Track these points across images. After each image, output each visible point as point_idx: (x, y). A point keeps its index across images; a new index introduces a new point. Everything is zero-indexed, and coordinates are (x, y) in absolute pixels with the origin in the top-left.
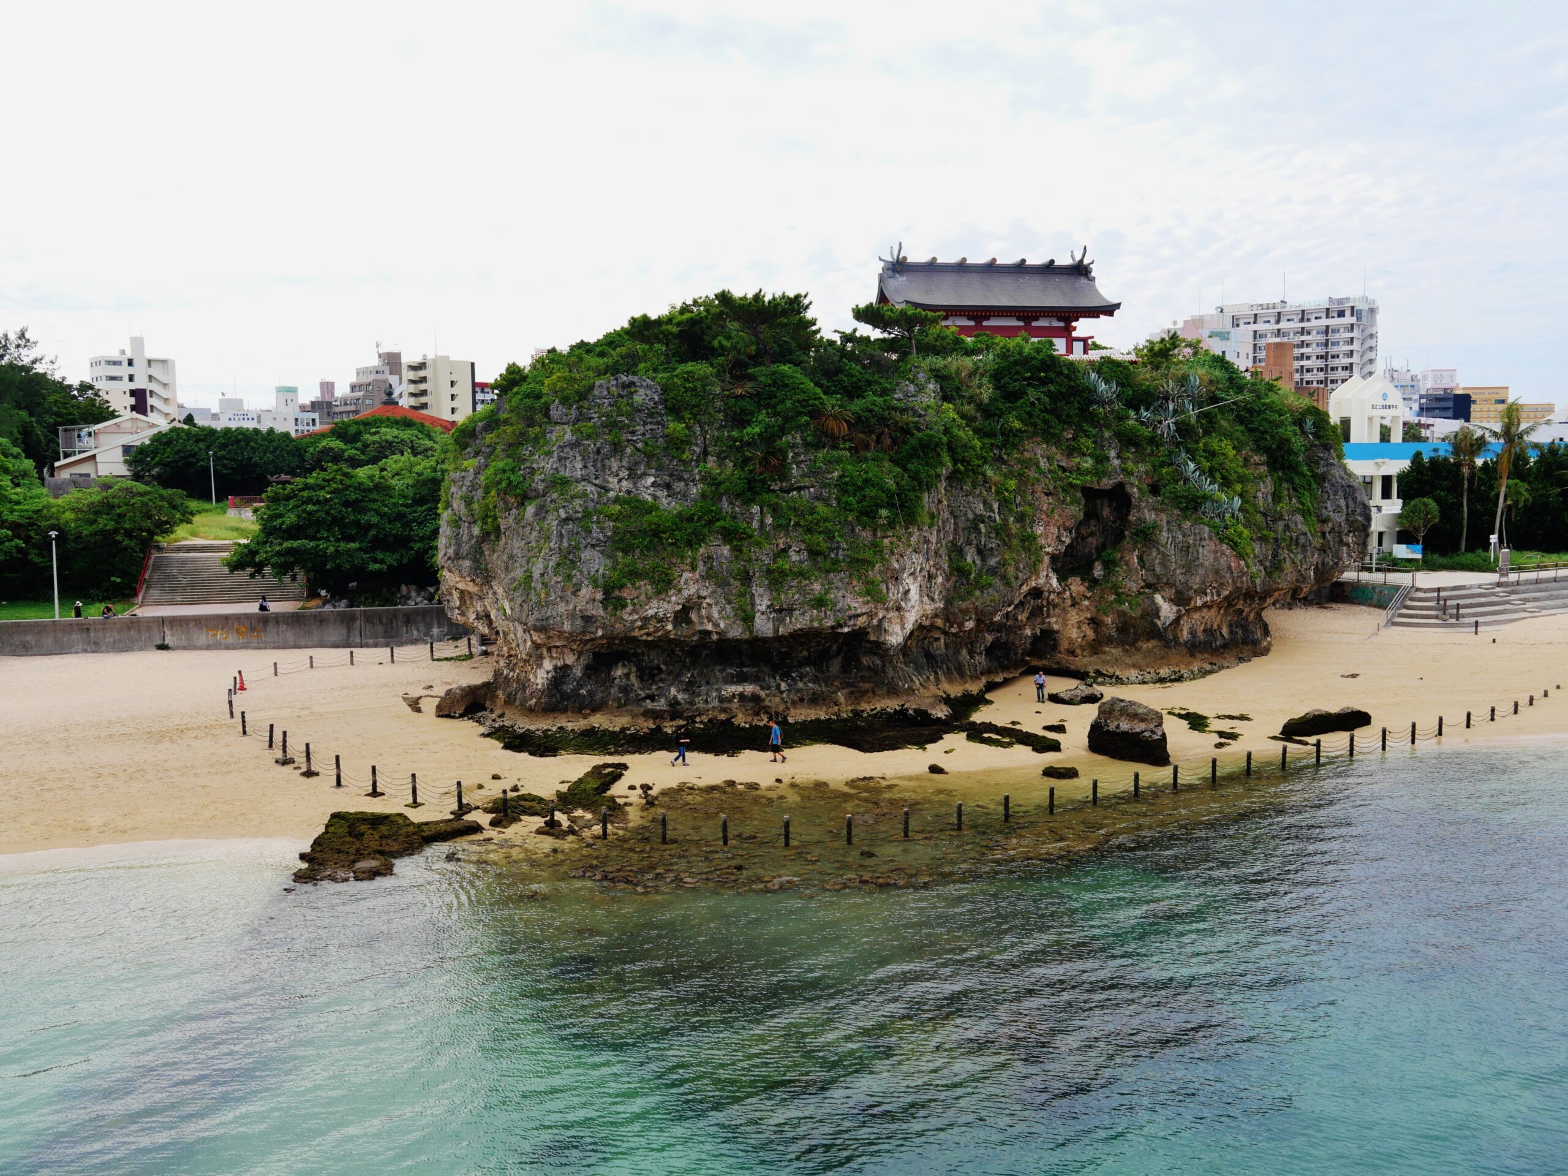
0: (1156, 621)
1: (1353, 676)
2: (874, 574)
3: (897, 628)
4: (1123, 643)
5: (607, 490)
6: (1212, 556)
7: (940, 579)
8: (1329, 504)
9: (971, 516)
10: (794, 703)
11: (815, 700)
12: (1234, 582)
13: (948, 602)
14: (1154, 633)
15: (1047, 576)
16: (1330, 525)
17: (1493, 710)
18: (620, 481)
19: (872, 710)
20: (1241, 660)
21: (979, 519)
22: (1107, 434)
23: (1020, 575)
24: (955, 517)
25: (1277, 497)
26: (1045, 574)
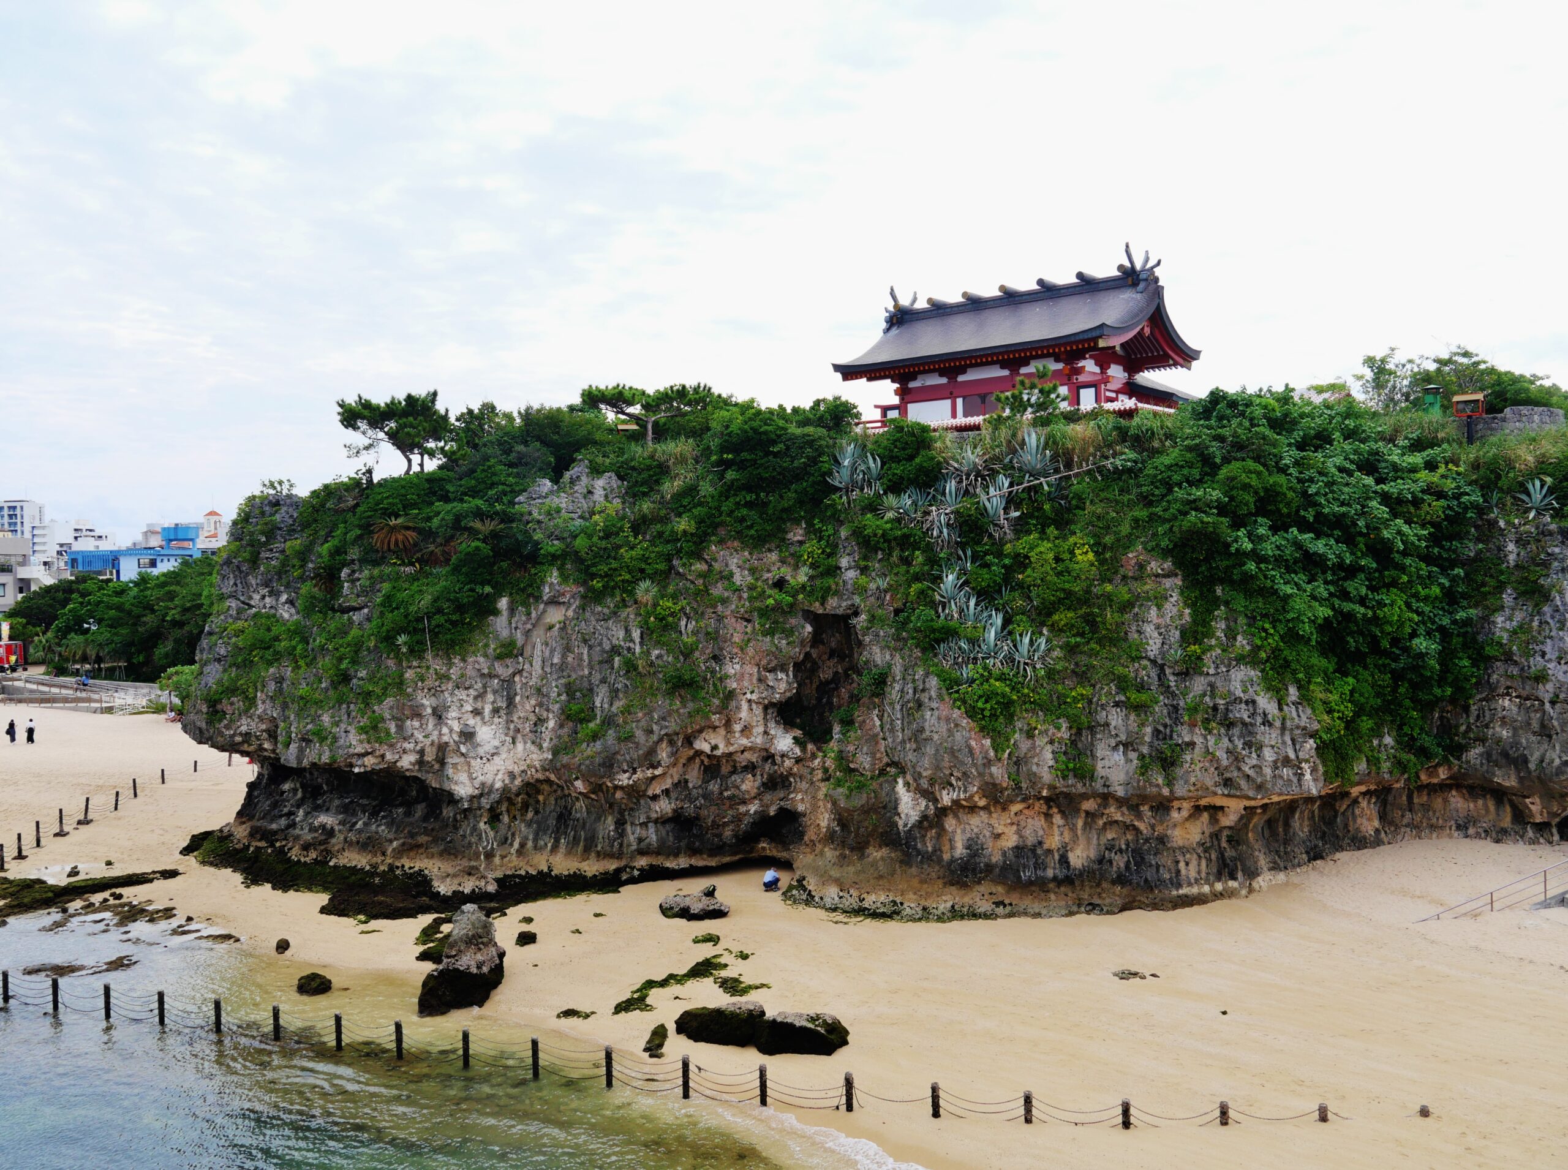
0: (897, 818)
1: (1126, 975)
2: (385, 708)
3: (463, 777)
4: (843, 844)
5: (251, 606)
6: (943, 728)
7: (551, 724)
9: (607, 646)
10: (351, 844)
11: (368, 844)
12: (980, 774)
13: (556, 752)
14: (890, 837)
15: (766, 733)
18: (263, 597)
21: (615, 650)
22: (844, 533)
23: (655, 727)
24: (590, 647)
26: (761, 729)
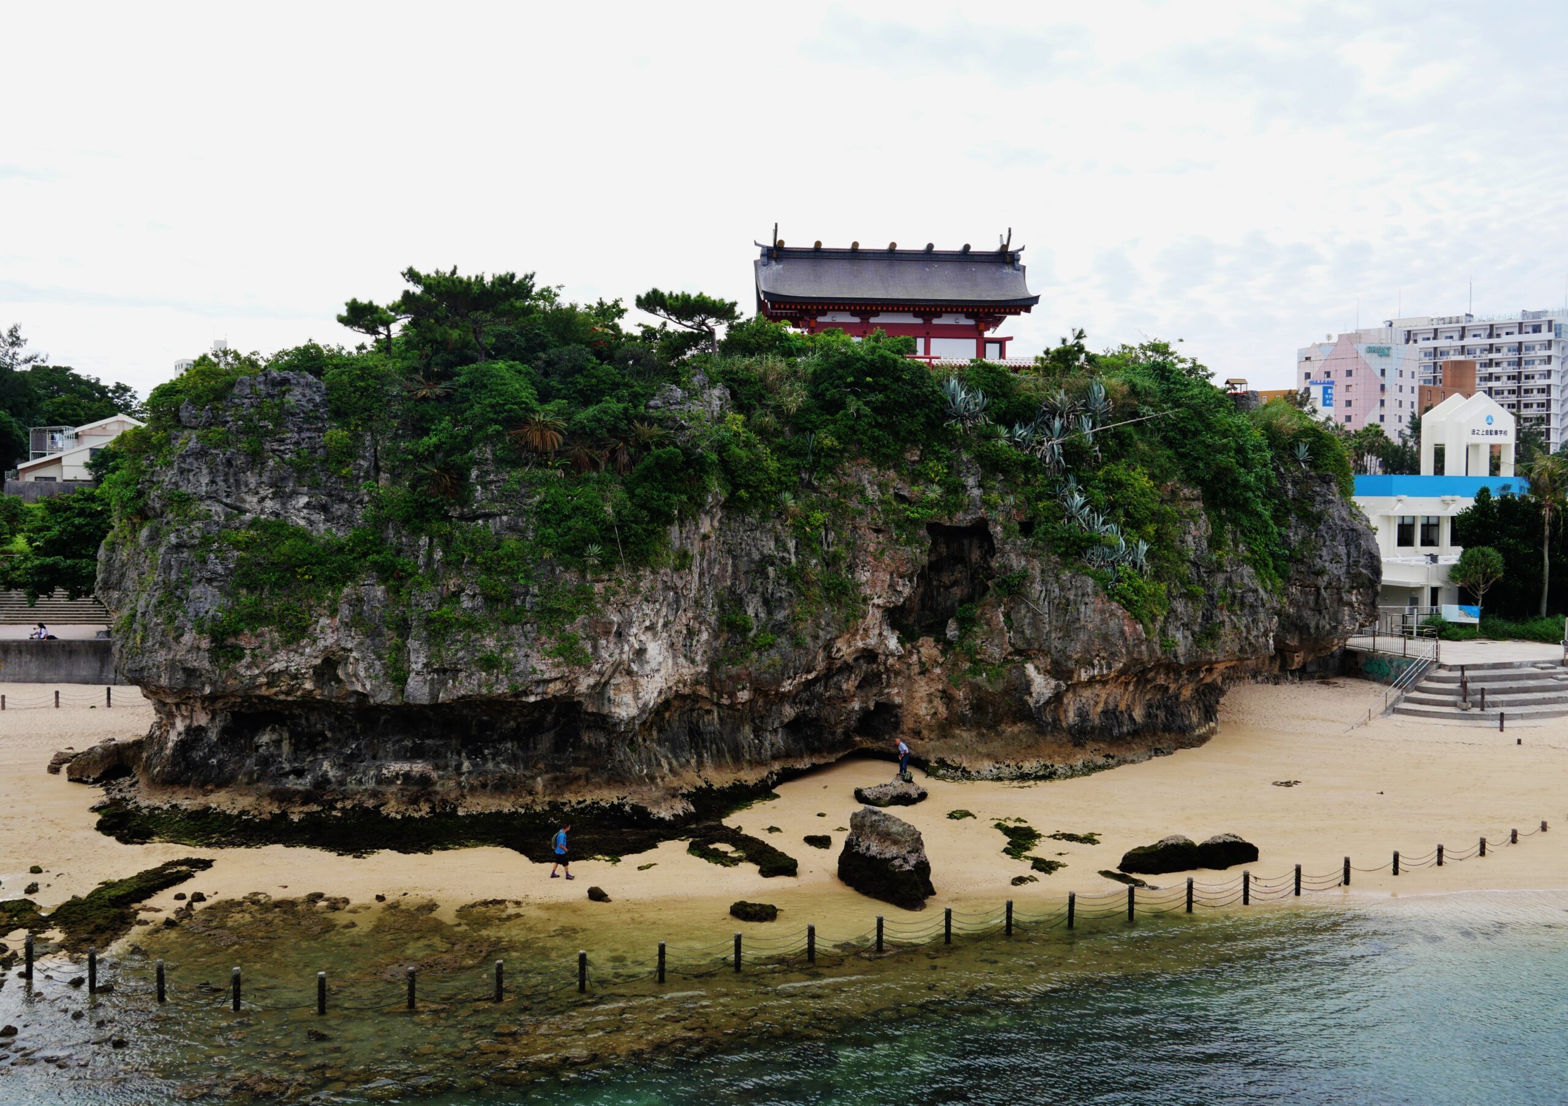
0: (1027, 697)
1: (1288, 784)
2: (576, 627)
3: (628, 698)
4: (978, 725)
5: (242, 511)
6: (1098, 618)
7: (705, 636)
8: (1324, 553)
9: (756, 556)
10: (473, 789)
11: (501, 786)
12: (1128, 652)
13: (714, 665)
14: (1024, 713)
15: (880, 634)
16: (1326, 578)
17: (1440, 850)
18: (263, 499)
19: (579, 803)
20: (1158, 752)
21: (769, 560)
22: (965, 456)
23: (821, 633)
24: (734, 558)
25: (1215, 542)
26: (877, 631)
